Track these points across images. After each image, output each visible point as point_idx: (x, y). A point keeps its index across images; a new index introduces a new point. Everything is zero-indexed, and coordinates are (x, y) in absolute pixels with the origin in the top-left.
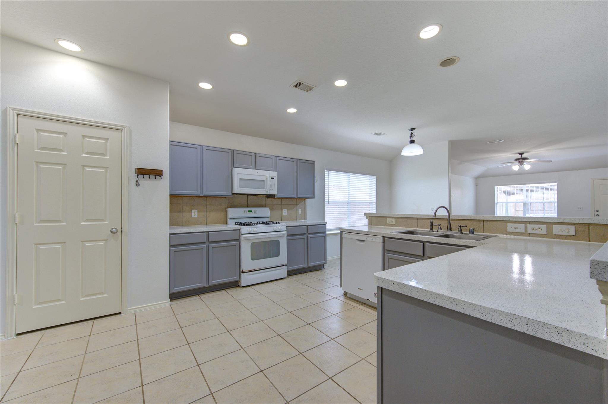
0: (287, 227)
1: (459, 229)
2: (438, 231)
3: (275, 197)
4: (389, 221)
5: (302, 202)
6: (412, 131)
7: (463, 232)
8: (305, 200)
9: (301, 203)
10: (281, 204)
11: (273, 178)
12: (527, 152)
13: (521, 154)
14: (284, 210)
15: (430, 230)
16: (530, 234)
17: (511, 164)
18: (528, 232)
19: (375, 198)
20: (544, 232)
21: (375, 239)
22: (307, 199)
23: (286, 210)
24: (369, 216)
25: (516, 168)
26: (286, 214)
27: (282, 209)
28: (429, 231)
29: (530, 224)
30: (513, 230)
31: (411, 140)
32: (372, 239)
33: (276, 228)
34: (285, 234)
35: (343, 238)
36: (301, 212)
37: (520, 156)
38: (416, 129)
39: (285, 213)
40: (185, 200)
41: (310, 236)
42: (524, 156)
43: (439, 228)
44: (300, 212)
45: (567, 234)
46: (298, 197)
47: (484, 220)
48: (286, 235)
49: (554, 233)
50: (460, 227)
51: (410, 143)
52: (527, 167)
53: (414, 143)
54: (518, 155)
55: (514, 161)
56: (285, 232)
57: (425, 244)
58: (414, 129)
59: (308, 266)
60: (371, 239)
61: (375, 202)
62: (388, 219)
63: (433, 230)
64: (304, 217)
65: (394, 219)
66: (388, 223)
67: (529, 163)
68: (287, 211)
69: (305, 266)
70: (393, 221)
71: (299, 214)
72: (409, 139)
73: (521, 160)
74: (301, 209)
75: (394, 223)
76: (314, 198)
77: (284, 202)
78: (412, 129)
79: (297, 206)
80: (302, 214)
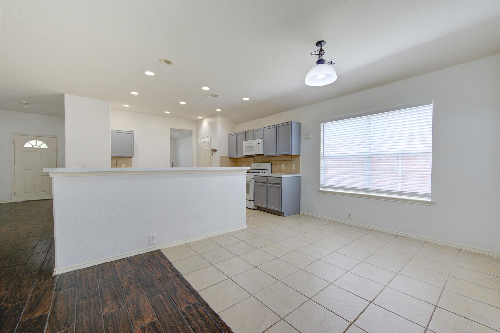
0: (255, 176)
5: (296, 158)
6: (321, 46)
10: (281, 161)
11: (259, 144)
14: (282, 164)
23: (284, 165)
26: (283, 168)
27: (281, 164)
39: (283, 167)
40: (242, 160)
41: (269, 185)
44: (294, 166)
59: (267, 207)
71: (293, 168)
74: (295, 165)
77: (283, 158)
78: (319, 43)
79: (292, 162)
80: (295, 168)
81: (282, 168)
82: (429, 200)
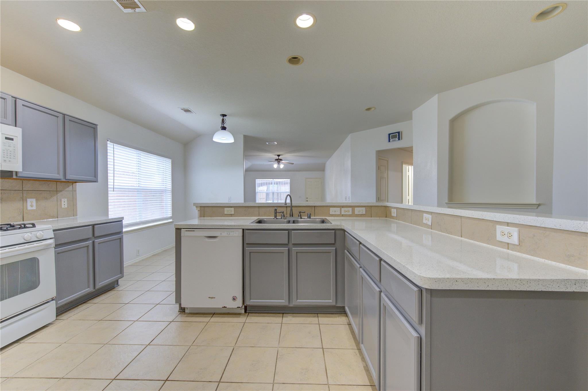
0: (54, 231)
1: (300, 215)
2: (281, 218)
3: (14, 177)
4: (227, 211)
5: (68, 186)
6: (223, 117)
7: (302, 217)
8: (74, 184)
9: (67, 189)
10: (23, 190)
11: (12, 139)
12: (282, 155)
13: (279, 156)
14: (29, 200)
15: (274, 217)
16: (343, 215)
17: (272, 163)
18: (342, 214)
19: (171, 185)
20: (350, 213)
21: (233, 233)
22: (77, 183)
23: (34, 200)
24: (201, 207)
25: (275, 166)
26: (34, 208)
27: (24, 200)
28: (274, 219)
29: (343, 208)
30: (334, 213)
31: (223, 126)
32: (229, 233)
33: (30, 235)
34: (50, 244)
35: (182, 237)
36: (66, 203)
37: (278, 157)
38: (227, 116)
39: (32, 206)
41: (97, 241)
42: (280, 157)
43: (283, 215)
44: (64, 204)
45: (362, 213)
46: (68, 178)
47: (315, 206)
48: (54, 245)
49: (356, 214)
50: (300, 213)
51: (222, 129)
52: (282, 166)
53: (225, 130)
54: (277, 156)
55: (274, 161)
56: (52, 241)
57: (290, 232)
58: (225, 115)
59: (95, 289)
60: (227, 234)
61: (170, 190)
62: (226, 209)
63: (277, 217)
64: (72, 211)
65: (233, 209)
66: (226, 213)
67: (283, 163)
68: (37, 202)
69: (91, 290)
70: (232, 211)
71: (63, 206)
72: (220, 125)
73: (279, 161)
74: (66, 200)
75: (233, 213)
76: (96, 181)
77: (28, 186)
78: (224, 115)
79: (58, 195)
80: (68, 207)
81: (29, 208)
82: (171, 220)
